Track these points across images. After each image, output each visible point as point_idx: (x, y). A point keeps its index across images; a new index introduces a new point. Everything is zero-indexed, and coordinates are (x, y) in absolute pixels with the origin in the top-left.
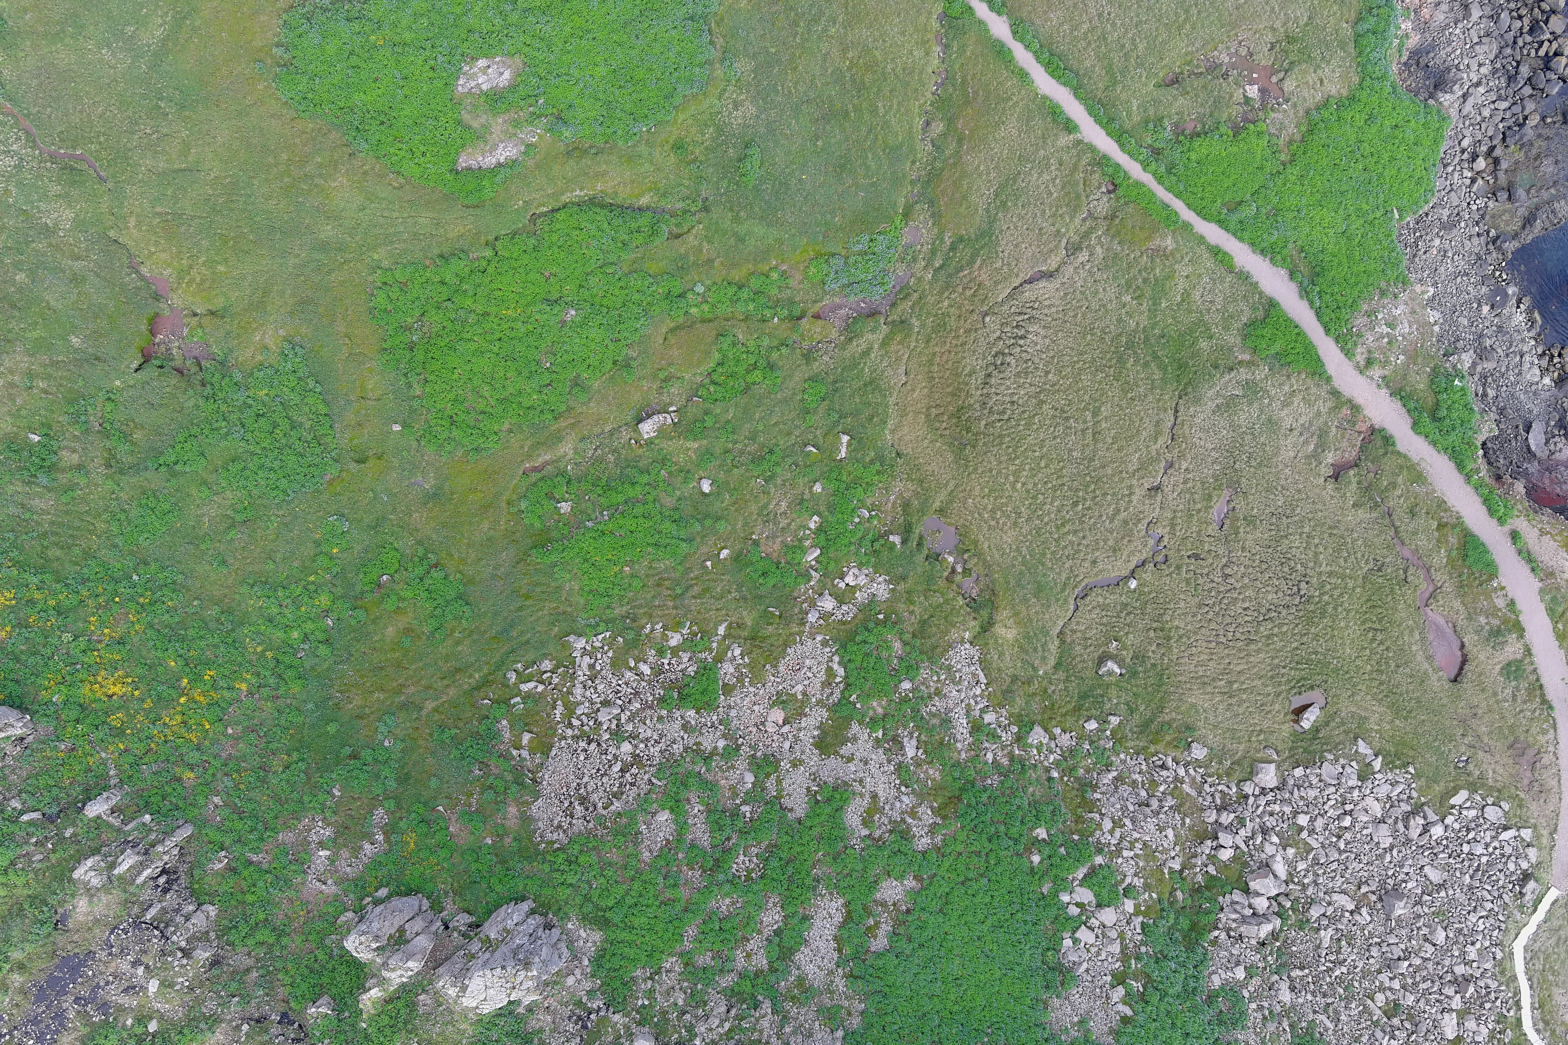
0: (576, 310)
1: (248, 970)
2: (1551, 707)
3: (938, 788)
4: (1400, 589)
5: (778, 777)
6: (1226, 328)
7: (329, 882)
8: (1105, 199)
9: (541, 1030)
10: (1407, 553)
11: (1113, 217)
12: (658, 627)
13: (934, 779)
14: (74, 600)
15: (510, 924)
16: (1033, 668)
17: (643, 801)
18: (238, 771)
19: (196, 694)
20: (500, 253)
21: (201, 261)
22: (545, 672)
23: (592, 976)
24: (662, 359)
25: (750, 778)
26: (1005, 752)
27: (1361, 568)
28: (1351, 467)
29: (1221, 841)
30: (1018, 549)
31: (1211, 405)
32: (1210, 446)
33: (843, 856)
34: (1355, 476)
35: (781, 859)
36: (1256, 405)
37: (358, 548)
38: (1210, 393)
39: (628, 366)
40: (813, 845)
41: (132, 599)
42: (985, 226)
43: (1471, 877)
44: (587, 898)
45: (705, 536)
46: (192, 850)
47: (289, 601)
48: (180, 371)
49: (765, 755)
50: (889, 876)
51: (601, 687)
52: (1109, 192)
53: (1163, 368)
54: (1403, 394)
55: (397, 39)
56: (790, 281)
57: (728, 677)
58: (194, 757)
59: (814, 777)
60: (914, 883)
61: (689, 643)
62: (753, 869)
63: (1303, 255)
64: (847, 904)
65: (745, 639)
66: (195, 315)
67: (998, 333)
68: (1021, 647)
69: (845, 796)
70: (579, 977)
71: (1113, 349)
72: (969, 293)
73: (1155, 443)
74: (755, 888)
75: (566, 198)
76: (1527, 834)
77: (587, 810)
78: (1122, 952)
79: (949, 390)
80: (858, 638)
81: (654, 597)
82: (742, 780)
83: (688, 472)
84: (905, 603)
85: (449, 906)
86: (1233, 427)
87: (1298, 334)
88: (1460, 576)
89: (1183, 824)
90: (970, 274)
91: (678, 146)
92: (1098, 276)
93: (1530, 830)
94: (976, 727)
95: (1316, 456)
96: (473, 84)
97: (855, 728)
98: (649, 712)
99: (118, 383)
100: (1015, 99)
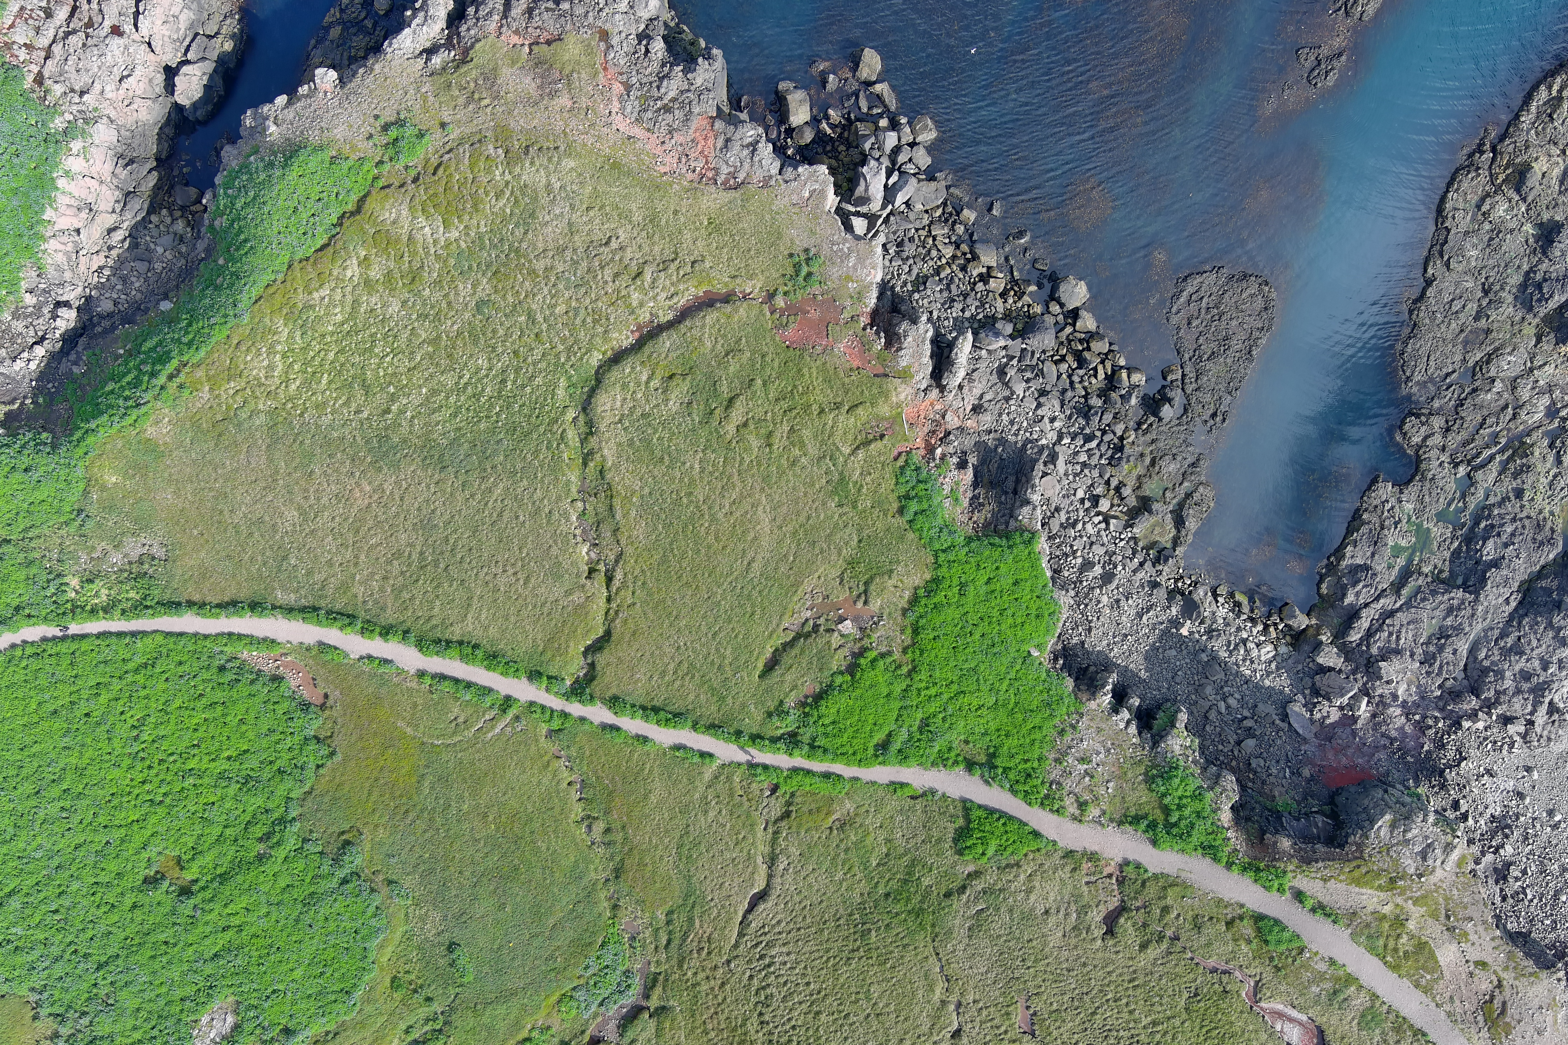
2: (1424, 1035)
4: (1224, 1002)
6: (940, 854)
8: (773, 802)
11: (788, 813)
27: (1178, 1003)
28: (1119, 914)
31: (964, 932)
34: (1126, 920)
36: (1003, 909)
38: (957, 922)
42: (685, 887)
52: (773, 792)
53: (904, 924)
54: (1129, 819)
56: (553, 1031)
63: (971, 745)
67: (748, 974)
71: (852, 931)
72: (704, 953)
73: (934, 994)
86: (994, 941)
88: (1271, 962)
90: (695, 936)
95: (1082, 922)
96: (208, 1041)
100: (648, 766)
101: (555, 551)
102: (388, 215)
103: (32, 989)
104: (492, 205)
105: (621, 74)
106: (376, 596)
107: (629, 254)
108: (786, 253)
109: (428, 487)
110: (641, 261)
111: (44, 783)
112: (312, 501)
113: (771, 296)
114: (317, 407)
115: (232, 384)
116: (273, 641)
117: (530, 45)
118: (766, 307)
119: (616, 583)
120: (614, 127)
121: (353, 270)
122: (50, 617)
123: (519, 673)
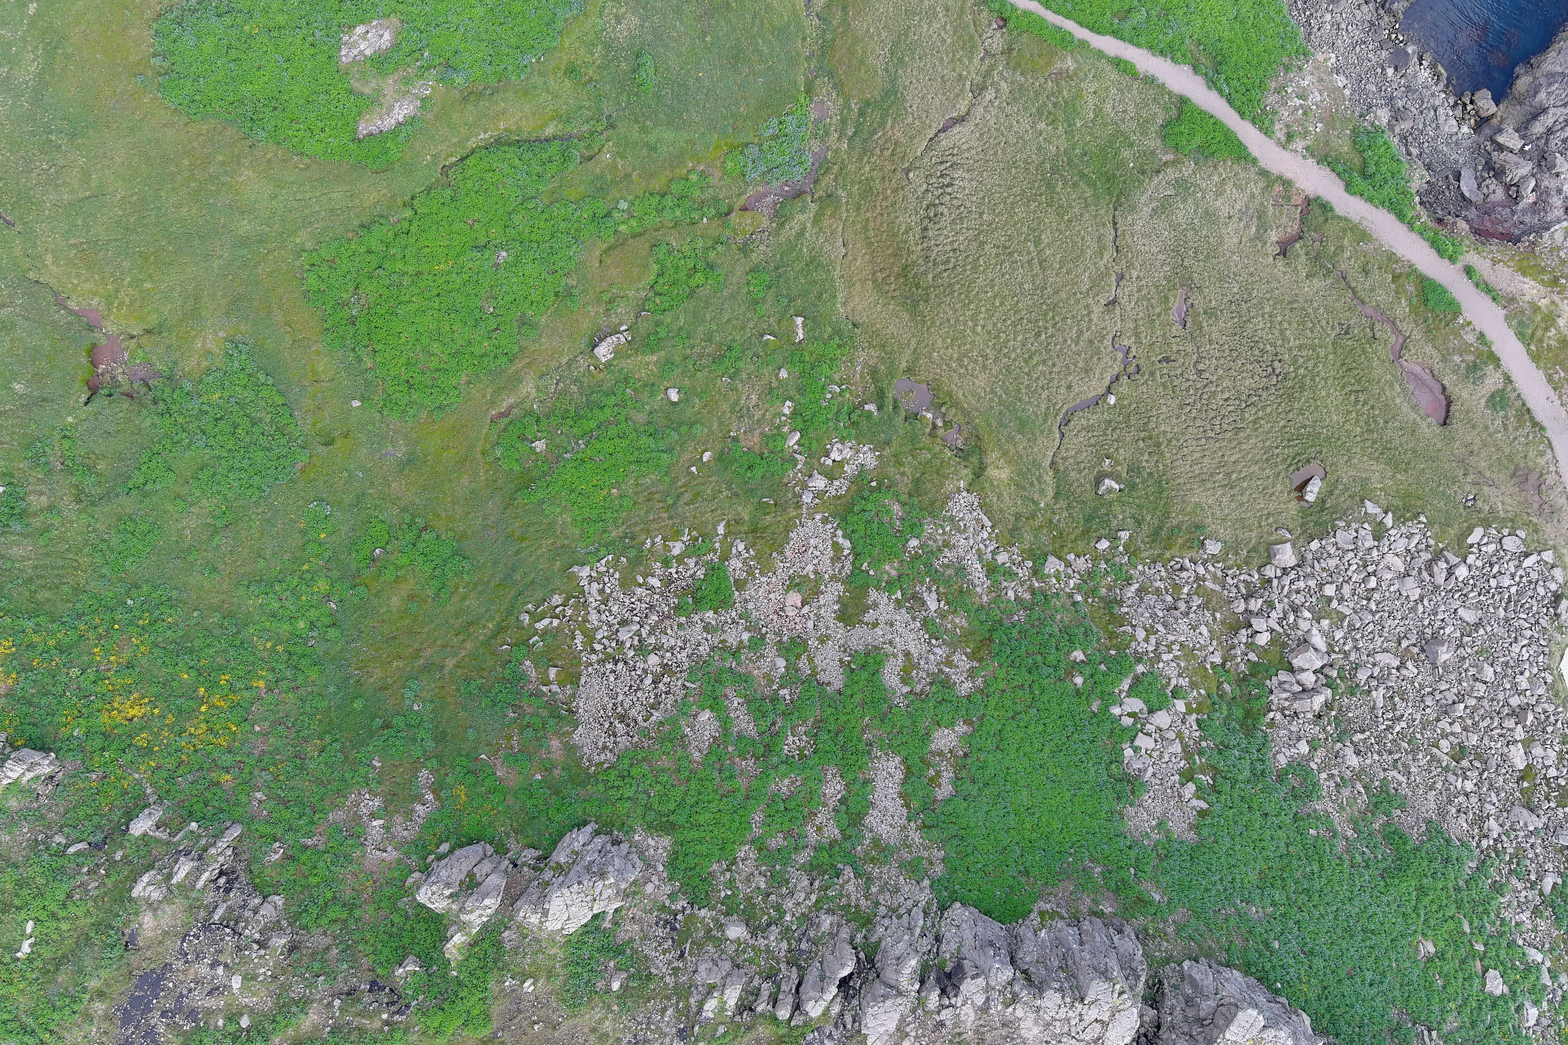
0: (507, 251)
1: (328, 949)
2: (1542, 428)
3: (967, 635)
4: (1371, 347)
5: (809, 656)
6: (1144, 133)
7: (389, 849)
8: (998, 35)
9: (631, 940)
10: (1370, 312)
11: (1010, 50)
12: (658, 539)
13: (962, 627)
14: (73, 635)
15: (577, 846)
16: (1034, 502)
17: (682, 707)
18: (275, 764)
19: (215, 700)
20: (419, 211)
21: (126, 282)
22: (557, 607)
23: (670, 880)
24: (602, 281)
25: (781, 663)
26: (1025, 587)
27: (1329, 335)
28: (1296, 241)
29: (1256, 627)
30: (992, 391)
31: (1147, 210)
32: (1155, 250)
33: (890, 716)
34: (1301, 248)
35: (829, 731)
36: (1190, 201)
37: (344, 529)
38: (1143, 199)
39: (571, 295)
40: (858, 711)
41: (131, 623)
42: (888, 86)
43: (1505, 610)
44: (648, 807)
45: (684, 443)
46: (245, 848)
47: (288, 593)
48: (129, 396)
49: (791, 638)
50: (939, 725)
51: (615, 609)
52: (1000, 27)
53: (1092, 184)
54: (1329, 159)
55: (271, 24)
56: (710, 179)
57: (738, 573)
58: (227, 759)
59: (844, 648)
60: (965, 727)
61: (692, 550)
62: (805, 747)
63: (1202, 47)
64: (905, 760)
65: (746, 533)
66: (132, 337)
67: (925, 186)
68: (1017, 485)
69: (878, 659)
70: (657, 883)
71: (1039, 177)
72: (887, 153)
73: (1102, 258)
74: (811, 763)
75: (472, 144)
76: (1548, 556)
77: (628, 726)
78: (1184, 750)
79: (890, 251)
80: (857, 509)
81: (647, 512)
82: (774, 667)
83: (653, 384)
84: (894, 466)
85: (513, 845)
86: (1174, 226)
87: (1215, 123)
88: (1425, 321)
89: (1215, 619)
90: (884, 134)
91: (571, 71)
92: (1008, 110)
93: (1551, 552)
94: (991, 570)
95: (1259, 237)
96: (356, 52)
97: (873, 594)
98: (667, 622)
99: (70, 419)
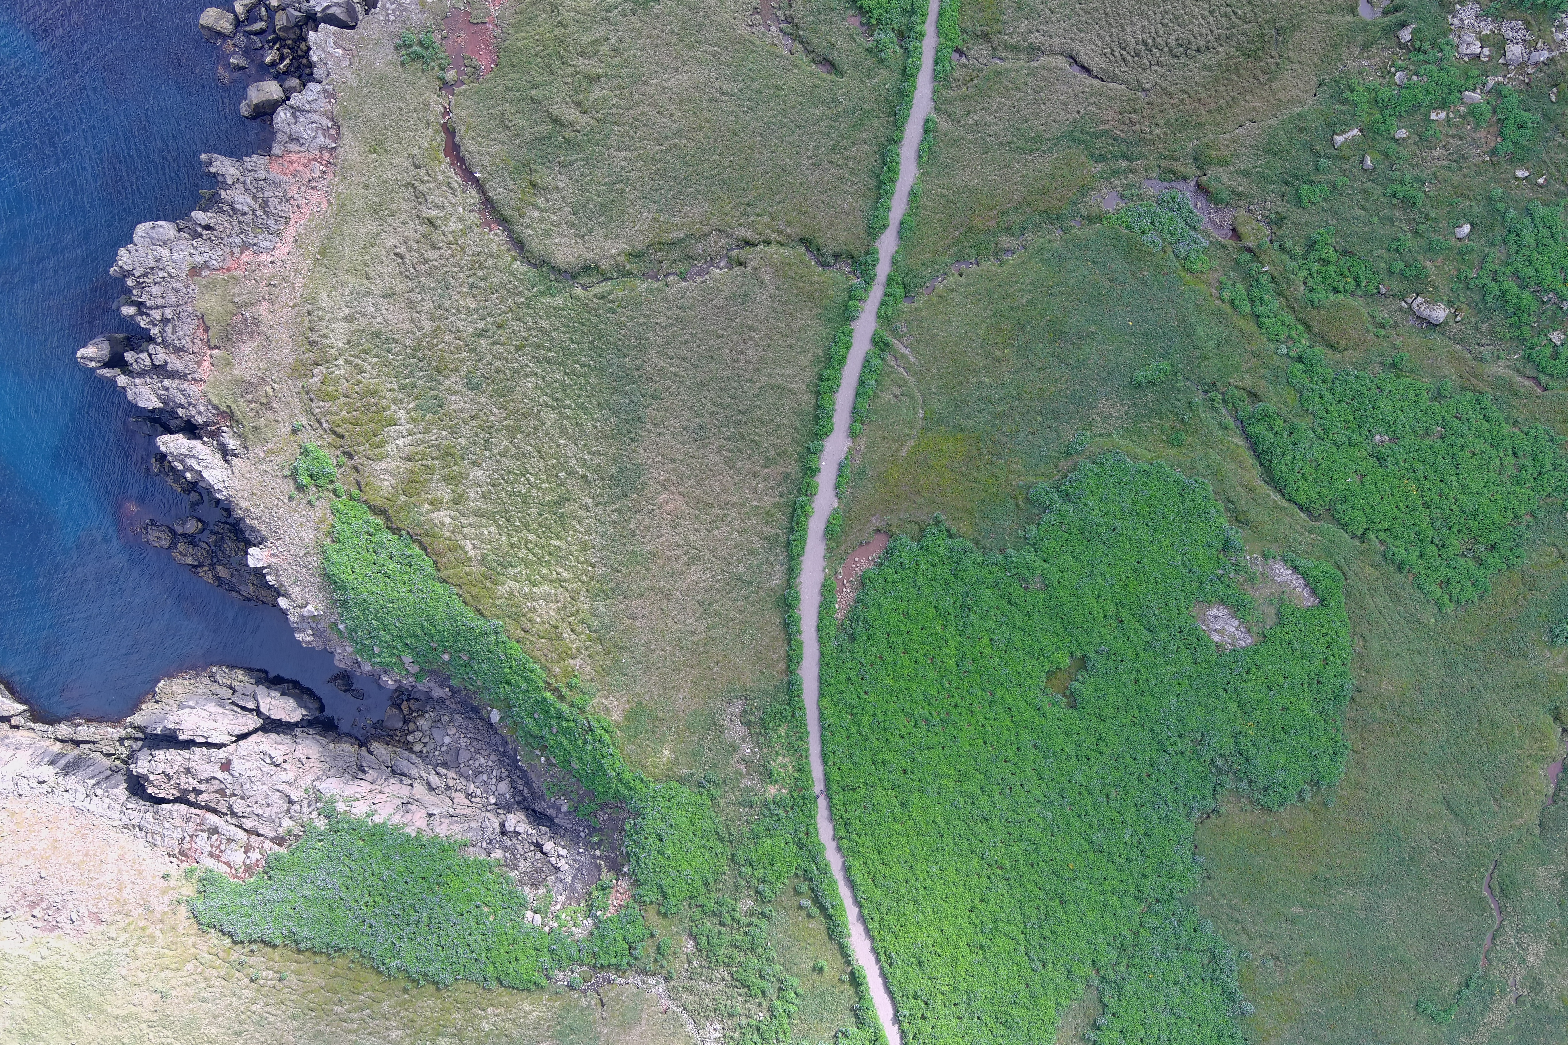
0: (1373, 436)
8: (972, 53)
11: (984, 35)
20: (1366, 527)
21: (1520, 752)
24: (1366, 341)
39: (1394, 365)
42: (1066, 143)
45: (1516, 201)
55: (1242, 713)
56: (1223, 278)
67: (1156, 68)
72: (1135, 118)
75: (1284, 503)
83: (1458, 254)
90: (1117, 129)
91: (1176, 442)
92: (1045, 13)
96: (1238, 634)
100: (939, 190)
101: (719, 301)
102: (386, 483)
103: (1188, 817)
104: (370, 375)
105: (233, 253)
106: (773, 484)
107: (412, 234)
108: (400, 70)
109: (660, 435)
110: (417, 222)
111: (975, 813)
112: (679, 552)
113: (445, 85)
114: (584, 550)
115: (565, 635)
116: (823, 586)
117: (211, 348)
118: (457, 90)
119: (750, 235)
120: (286, 257)
121: (443, 516)
122: (807, 812)
123: (846, 331)
